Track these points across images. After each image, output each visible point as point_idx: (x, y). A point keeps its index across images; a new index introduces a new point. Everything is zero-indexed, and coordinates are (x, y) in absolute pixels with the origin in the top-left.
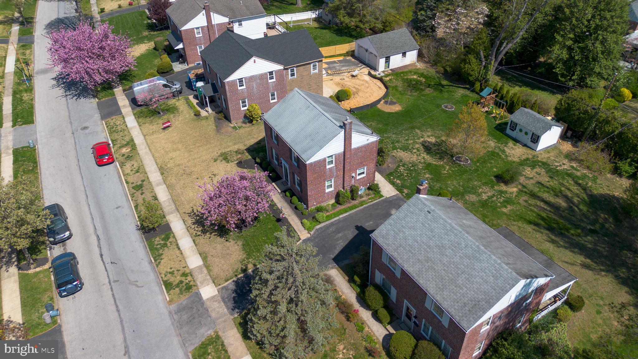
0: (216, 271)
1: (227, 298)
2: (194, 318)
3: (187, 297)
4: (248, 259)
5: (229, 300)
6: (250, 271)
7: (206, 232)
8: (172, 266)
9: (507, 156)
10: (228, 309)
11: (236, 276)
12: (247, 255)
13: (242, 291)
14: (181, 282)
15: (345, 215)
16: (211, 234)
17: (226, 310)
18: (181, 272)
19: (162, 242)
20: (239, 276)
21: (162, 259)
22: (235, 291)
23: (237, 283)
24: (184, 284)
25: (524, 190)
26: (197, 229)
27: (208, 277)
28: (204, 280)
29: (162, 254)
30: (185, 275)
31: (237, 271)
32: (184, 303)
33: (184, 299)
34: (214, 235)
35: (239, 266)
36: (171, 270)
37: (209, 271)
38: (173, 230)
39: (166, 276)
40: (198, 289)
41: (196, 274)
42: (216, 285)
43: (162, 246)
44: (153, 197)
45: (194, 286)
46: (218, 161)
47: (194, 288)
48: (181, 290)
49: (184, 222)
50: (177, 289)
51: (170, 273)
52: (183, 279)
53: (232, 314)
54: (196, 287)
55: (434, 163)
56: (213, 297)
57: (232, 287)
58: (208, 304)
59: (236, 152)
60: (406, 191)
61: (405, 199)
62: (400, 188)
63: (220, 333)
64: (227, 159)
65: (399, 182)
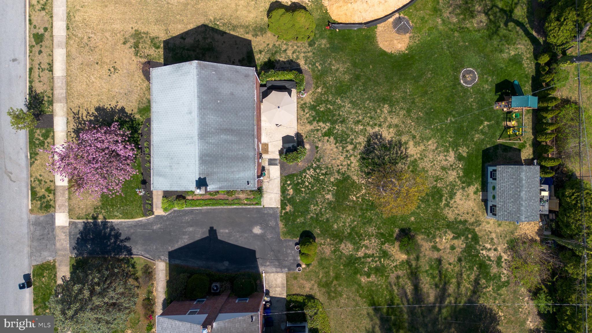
0: (74, 202)
1: (73, 235)
2: (43, 238)
3: (45, 214)
4: (101, 208)
5: (74, 238)
6: (99, 221)
8: (42, 174)
9: (447, 205)
10: (70, 246)
11: (87, 219)
12: (102, 204)
13: (86, 236)
14: (44, 197)
17: (68, 245)
18: (47, 185)
19: (41, 139)
20: (90, 221)
21: (36, 160)
22: (81, 233)
23: (86, 224)
24: (45, 200)
25: (414, 263)
27: (67, 204)
28: (63, 205)
29: (38, 154)
30: (49, 190)
31: (89, 214)
32: (41, 219)
33: (42, 216)
35: (92, 212)
36: (40, 178)
38: (55, 127)
39: (34, 181)
40: (55, 211)
41: (58, 194)
42: (70, 217)
43: (40, 144)
44: (49, 64)
46: (128, 45)
48: (41, 204)
49: (67, 123)
50: (39, 202)
51: (39, 180)
52: (47, 194)
53: (71, 253)
55: (355, 178)
56: (63, 227)
57: (80, 227)
58: (58, 232)
60: (288, 208)
61: (279, 219)
62: (285, 201)
63: (57, 264)
64: (138, 47)
65: (291, 192)
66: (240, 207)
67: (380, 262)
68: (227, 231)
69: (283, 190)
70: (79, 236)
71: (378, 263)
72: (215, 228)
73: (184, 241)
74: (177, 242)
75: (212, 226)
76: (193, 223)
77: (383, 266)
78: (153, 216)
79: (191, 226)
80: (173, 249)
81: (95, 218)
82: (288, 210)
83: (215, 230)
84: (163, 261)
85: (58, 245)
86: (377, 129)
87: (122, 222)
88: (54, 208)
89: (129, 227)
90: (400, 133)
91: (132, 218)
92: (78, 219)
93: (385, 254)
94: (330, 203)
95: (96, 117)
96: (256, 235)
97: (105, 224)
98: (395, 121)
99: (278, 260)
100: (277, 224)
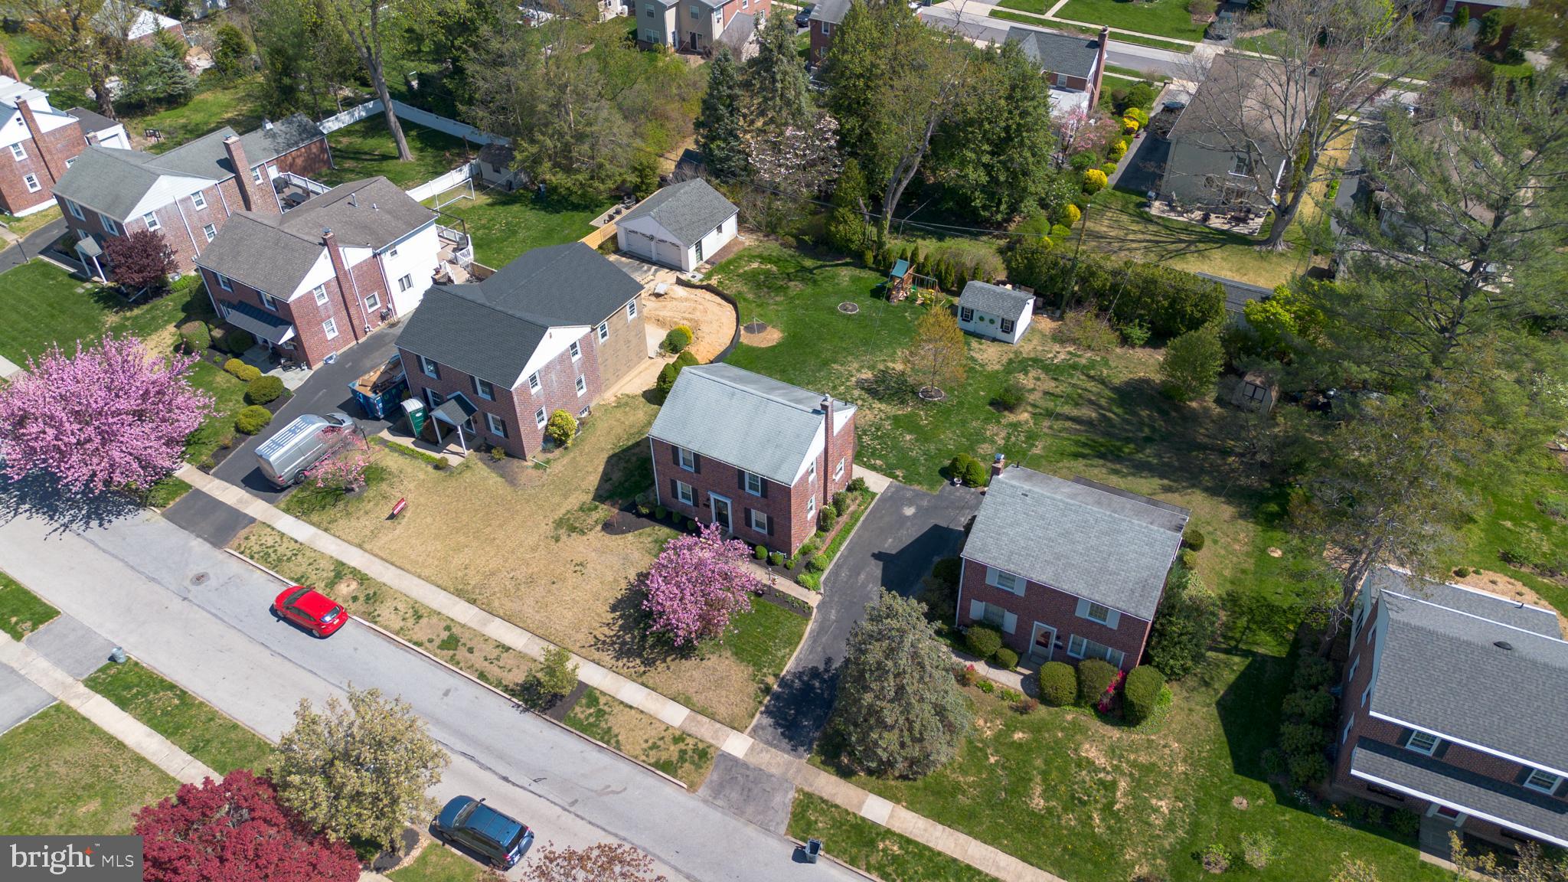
0: (722, 711)
1: (774, 739)
2: (749, 790)
3: (711, 767)
4: (759, 670)
5: (780, 741)
6: (775, 687)
7: (654, 662)
8: (645, 737)
9: (982, 366)
10: (789, 753)
11: (760, 703)
12: (754, 665)
13: (786, 719)
14: (683, 752)
15: (845, 544)
16: (664, 661)
17: (786, 756)
18: (668, 739)
19: (592, 711)
20: (765, 702)
21: (616, 736)
22: (777, 724)
23: (768, 712)
24: (690, 753)
25: (1038, 410)
26: (631, 665)
27: (718, 725)
28: (716, 732)
29: (610, 729)
30: (677, 740)
31: (757, 696)
32: (715, 777)
33: (712, 774)
34: (673, 660)
35: (753, 688)
36: (650, 743)
37: (712, 717)
38: (590, 684)
39: (647, 756)
40: (718, 749)
41: (693, 729)
42: (740, 730)
43: (597, 717)
44: (498, 646)
45: (708, 747)
46: (564, 538)
47: (711, 750)
48: (693, 763)
49: (598, 664)
50: (687, 765)
51: (651, 748)
52: (682, 746)
53: (800, 757)
54: (712, 749)
55: (900, 412)
56: (752, 749)
57: (767, 721)
58: (753, 761)
59: (581, 509)
60: (898, 473)
62: (888, 472)
63: (807, 789)
64: (576, 528)
66: (866, 514)
67: (1022, 432)
68: (888, 541)
69: (873, 468)
70: (780, 730)
71: (1022, 434)
72: (877, 552)
75: (870, 554)
77: (1028, 432)
78: (815, 610)
81: (767, 690)
82: (901, 475)
83: (880, 552)
85: (773, 770)
86: (854, 379)
87: (798, 656)
89: (811, 652)
90: (872, 368)
91: (800, 637)
92: (753, 716)
94: (917, 440)
95: (621, 617)
96: (915, 515)
98: (856, 365)
99: (963, 508)
100: (914, 491)
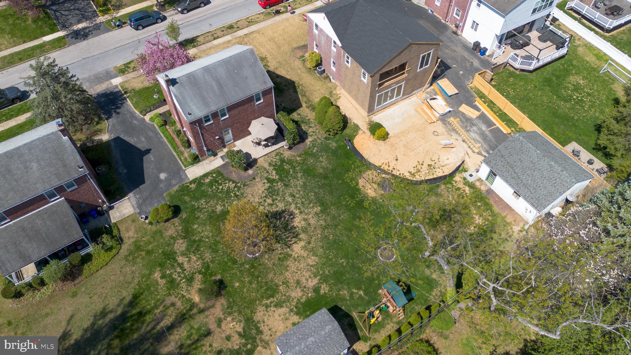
2: (98, 79)
3: (116, 73)
4: (135, 92)
5: (105, 91)
6: (125, 96)
10: (100, 92)
11: (123, 90)
13: (111, 95)
15: (166, 141)
22: (112, 92)
23: (118, 92)
28: (127, 78)
31: (126, 89)
32: (112, 73)
35: (130, 89)
40: (121, 76)
42: (121, 83)
44: (219, 37)
48: (123, 69)
52: (132, 68)
56: (111, 84)
57: (116, 90)
60: (193, 186)
61: (180, 184)
62: (198, 181)
65: (207, 181)
66: (177, 157)
67: (181, 280)
68: (153, 159)
69: (206, 175)
70: (108, 92)
71: (179, 279)
72: (151, 151)
73: (132, 140)
74: (129, 137)
75: (152, 149)
76: (148, 138)
77: (179, 284)
78: (143, 116)
79: (146, 138)
80: (122, 137)
81: (126, 93)
82: (190, 186)
83: (150, 152)
84: (110, 136)
85: (97, 87)
86: (297, 212)
87: (130, 105)
88: (124, 75)
89: (127, 109)
90: (305, 230)
91: (135, 108)
92: (121, 87)
93: (190, 280)
94: (214, 212)
96: (159, 177)
97: (125, 99)
98: (312, 221)
99: (144, 201)
100: (175, 186)
